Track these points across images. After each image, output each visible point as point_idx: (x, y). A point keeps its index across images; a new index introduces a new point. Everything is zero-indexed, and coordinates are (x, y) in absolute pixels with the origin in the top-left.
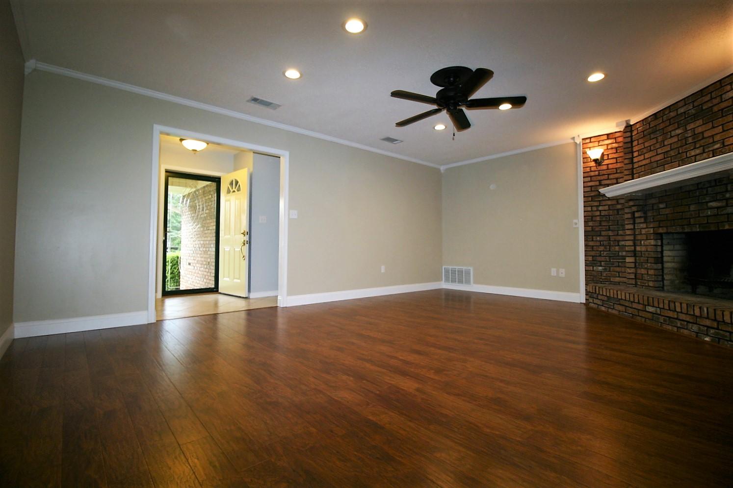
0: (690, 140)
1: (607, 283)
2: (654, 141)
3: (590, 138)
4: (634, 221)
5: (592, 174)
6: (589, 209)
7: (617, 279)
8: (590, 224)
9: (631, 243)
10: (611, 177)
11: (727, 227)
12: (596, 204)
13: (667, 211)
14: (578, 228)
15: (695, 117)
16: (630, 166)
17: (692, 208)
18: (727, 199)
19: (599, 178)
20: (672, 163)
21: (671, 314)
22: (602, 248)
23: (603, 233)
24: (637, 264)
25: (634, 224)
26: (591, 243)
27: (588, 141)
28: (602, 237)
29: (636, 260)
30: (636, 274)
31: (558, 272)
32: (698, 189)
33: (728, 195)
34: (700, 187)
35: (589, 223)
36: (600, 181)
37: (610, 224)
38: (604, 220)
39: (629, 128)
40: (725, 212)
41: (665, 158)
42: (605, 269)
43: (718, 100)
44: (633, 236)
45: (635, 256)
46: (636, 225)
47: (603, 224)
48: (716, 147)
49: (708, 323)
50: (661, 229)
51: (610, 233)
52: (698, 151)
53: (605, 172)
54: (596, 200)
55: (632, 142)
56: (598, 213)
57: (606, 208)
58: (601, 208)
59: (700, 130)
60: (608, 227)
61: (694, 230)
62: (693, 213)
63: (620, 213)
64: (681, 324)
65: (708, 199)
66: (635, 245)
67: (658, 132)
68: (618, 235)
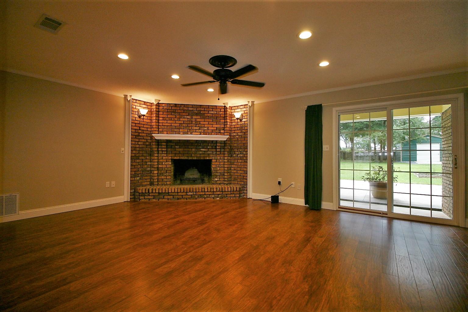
0: (194, 123)
1: (141, 186)
2: (174, 116)
4: (158, 152)
5: (136, 122)
6: (134, 143)
7: (145, 183)
8: (134, 152)
9: (156, 163)
10: (145, 126)
11: (207, 159)
12: (137, 140)
13: (180, 150)
14: (124, 154)
15: (197, 114)
16: (157, 124)
17: (193, 150)
18: (208, 149)
19: (139, 125)
20: (184, 129)
21: (202, 193)
22: (139, 166)
23: (140, 158)
24: (159, 174)
25: (158, 154)
26: (134, 164)
27: (135, 101)
28: (139, 160)
29: (158, 172)
30: (158, 179)
31: (110, 184)
32: (196, 143)
33: (209, 147)
34: (197, 142)
35: (134, 151)
36: (140, 127)
37: (143, 153)
38: (141, 150)
39: (158, 105)
40: (207, 153)
41: (180, 126)
42: (140, 179)
43: (207, 112)
44: (157, 160)
45: (158, 170)
46: (159, 154)
47: (141, 152)
48: (205, 129)
49: (218, 193)
50: (176, 157)
51: (143, 158)
52: (197, 128)
53: (142, 123)
54: (138, 138)
55: (159, 111)
56: (138, 146)
57: (142, 143)
58: (139, 143)
59: (199, 120)
60: (142, 154)
61: (194, 159)
62: (194, 152)
63: (148, 147)
64: (206, 196)
65: (200, 147)
66: (158, 165)
67: (177, 113)
68: (146, 159)
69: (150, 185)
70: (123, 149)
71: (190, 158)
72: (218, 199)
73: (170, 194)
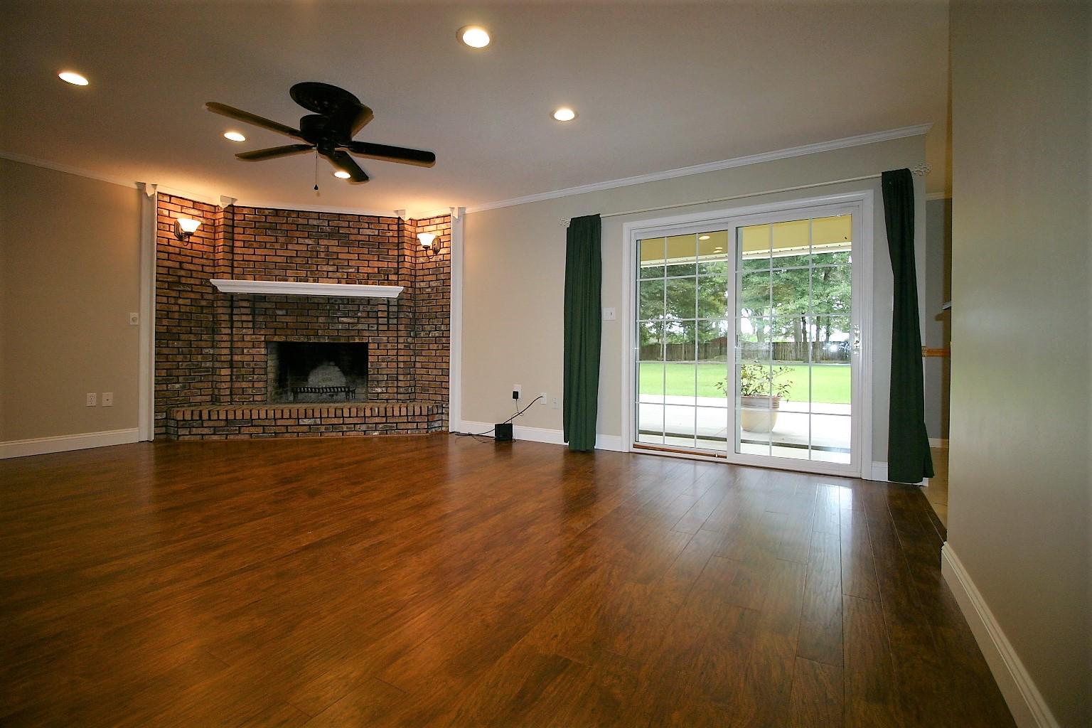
0: (322, 255)
1: (185, 405)
2: (273, 239)
3: (171, 196)
4: (232, 324)
5: (171, 249)
6: (165, 300)
7: (199, 399)
8: (165, 322)
9: (227, 351)
10: (195, 261)
11: (357, 341)
12: (174, 294)
13: (288, 319)
14: (138, 326)
15: (330, 236)
16: (230, 256)
17: (321, 320)
18: (358, 318)
19: (180, 258)
20: (297, 270)
21: (335, 421)
22: (180, 358)
23: (183, 337)
24: (234, 377)
25: (232, 328)
26: (166, 351)
27: (167, 199)
28: (180, 342)
29: (232, 372)
30: (231, 389)
31: (99, 399)
32: (329, 303)
33: (359, 314)
34: (330, 302)
35: (164, 320)
36: (181, 263)
37: (192, 325)
38: (185, 318)
39: (231, 209)
40: (355, 328)
41: (287, 263)
42: (184, 387)
43: (356, 231)
44: (230, 343)
45: (231, 367)
46: (234, 329)
47: (184, 324)
48: (350, 270)
49: (377, 420)
50: (276, 337)
51: (192, 337)
52: (331, 269)
53: (188, 252)
54: (175, 288)
55: (233, 226)
56: (176, 308)
57: (188, 302)
58: (180, 301)
59: (335, 249)
60: (189, 329)
61: (322, 341)
62: (322, 325)
63: (204, 312)
64: (347, 428)
65: (339, 314)
66: (231, 354)
67: (279, 232)
68: (201, 340)
69: (211, 403)
70: (134, 315)
71: (313, 340)
72: (376, 433)
73: (255, 423)
